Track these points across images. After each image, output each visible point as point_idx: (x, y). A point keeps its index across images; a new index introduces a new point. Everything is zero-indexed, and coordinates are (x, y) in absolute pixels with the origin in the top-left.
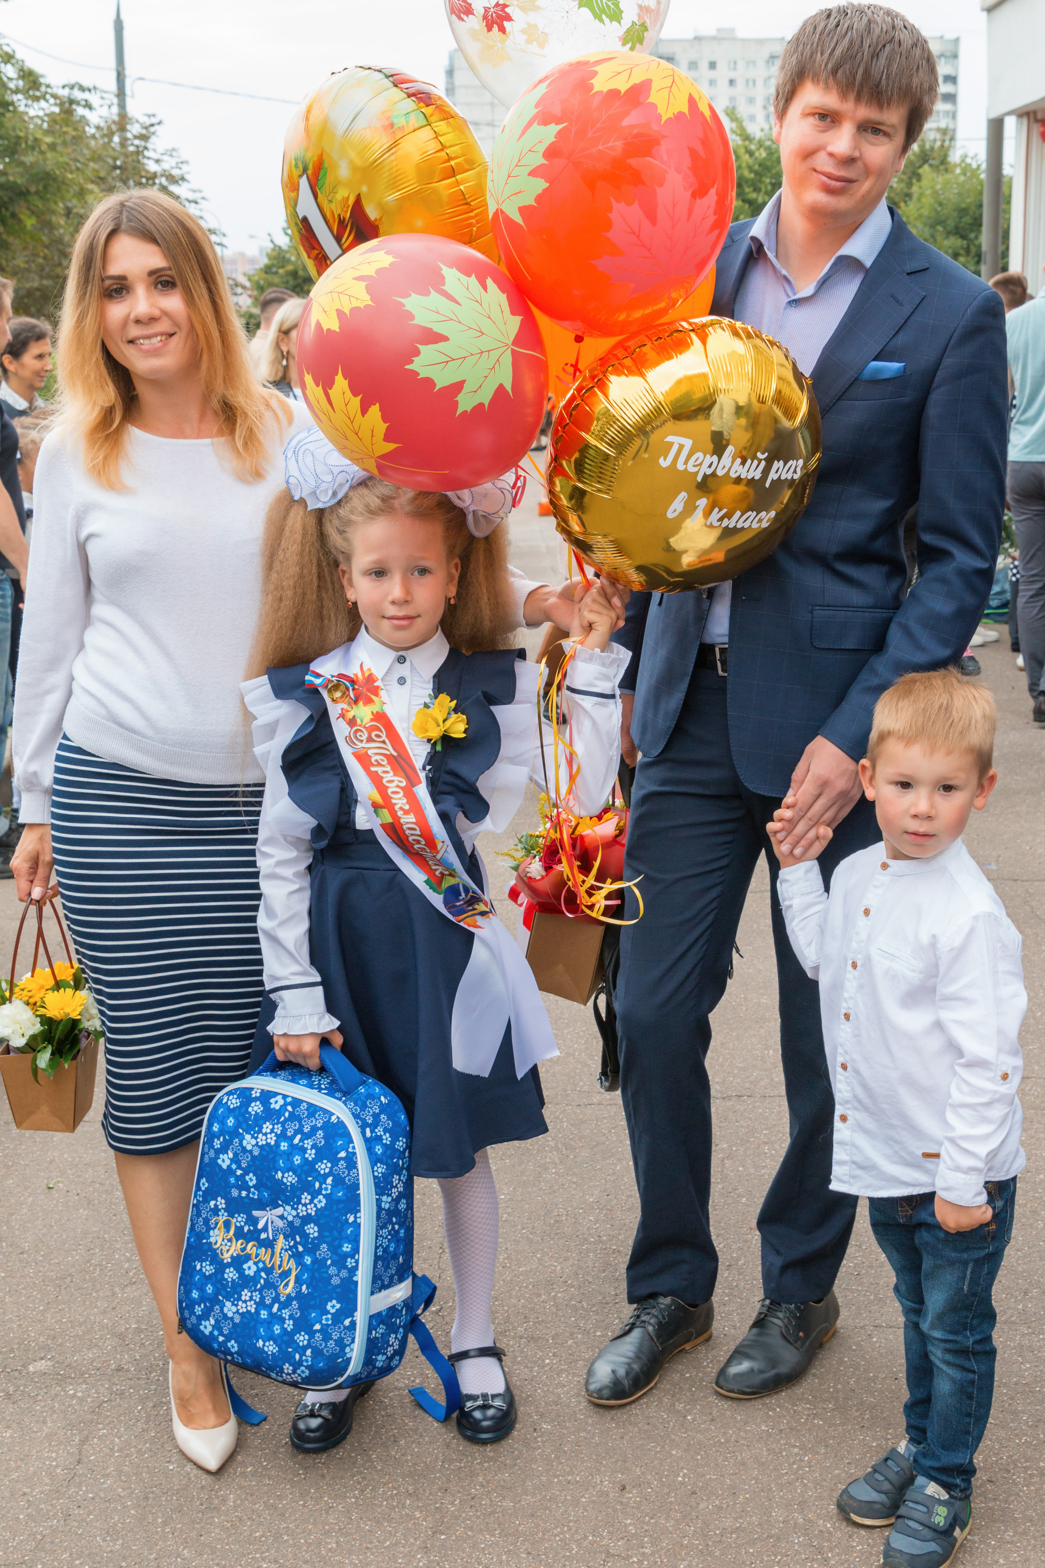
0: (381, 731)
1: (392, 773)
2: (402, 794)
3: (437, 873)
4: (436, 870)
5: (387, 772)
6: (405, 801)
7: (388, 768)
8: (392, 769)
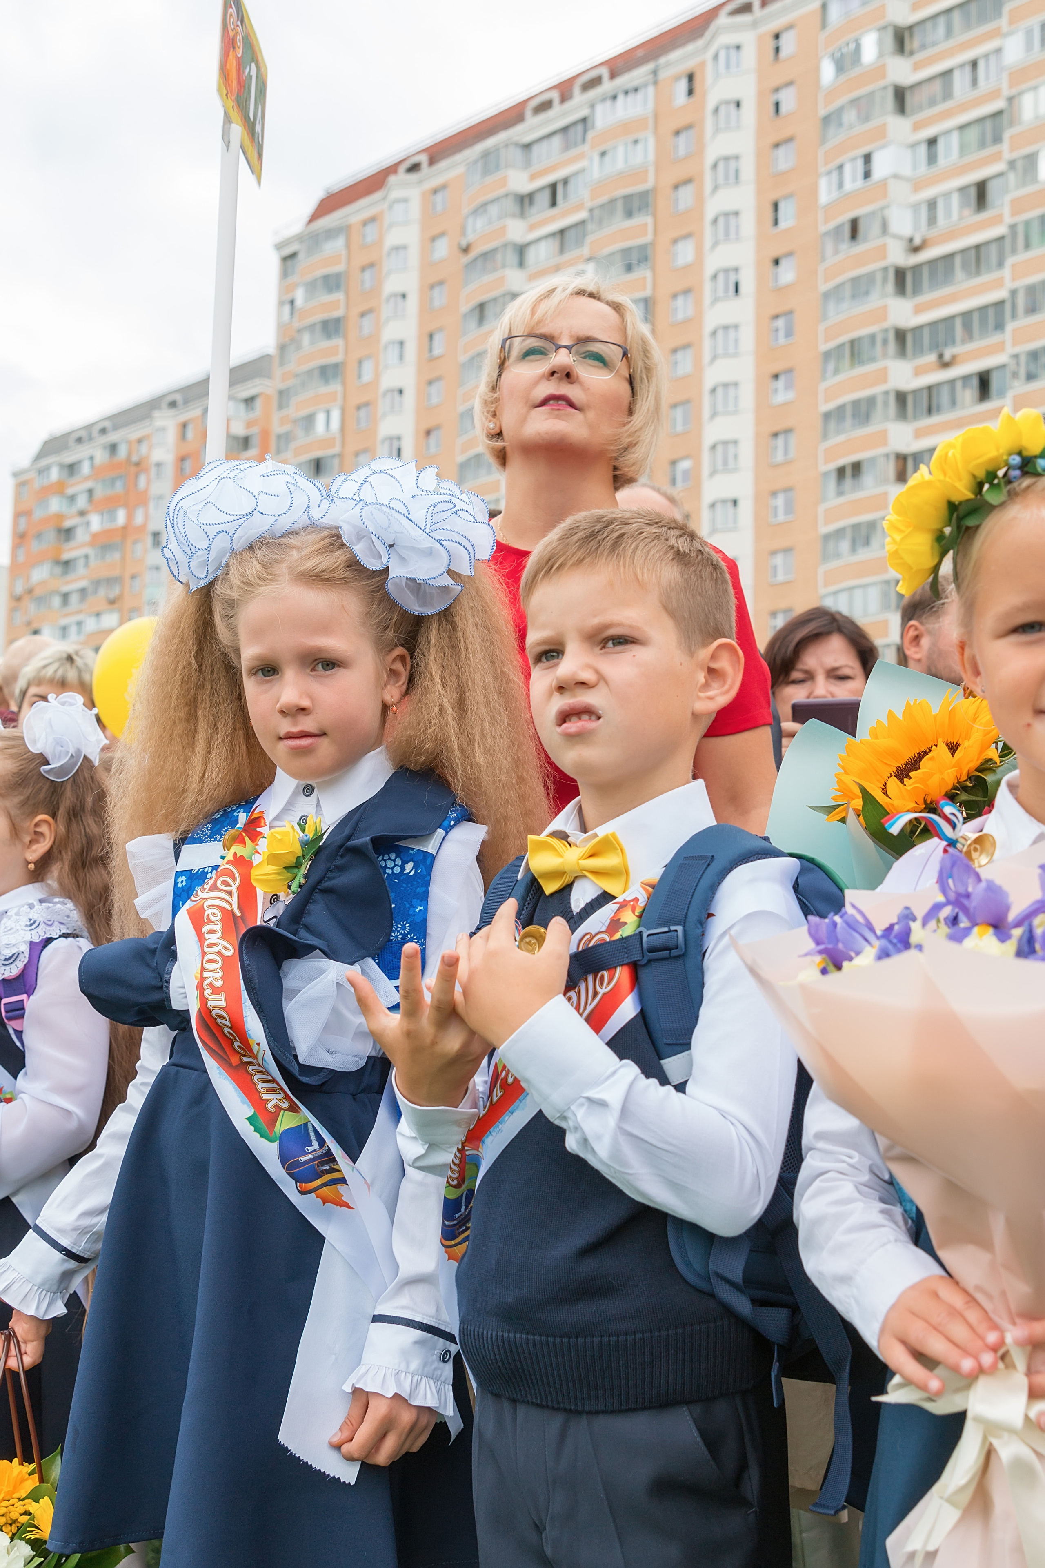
0: (234, 879)
1: (219, 935)
2: (220, 964)
3: (270, 1106)
4: (268, 1101)
5: (214, 931)
6: (220, 974)
7: (218, 927)
8: (223, 929)
